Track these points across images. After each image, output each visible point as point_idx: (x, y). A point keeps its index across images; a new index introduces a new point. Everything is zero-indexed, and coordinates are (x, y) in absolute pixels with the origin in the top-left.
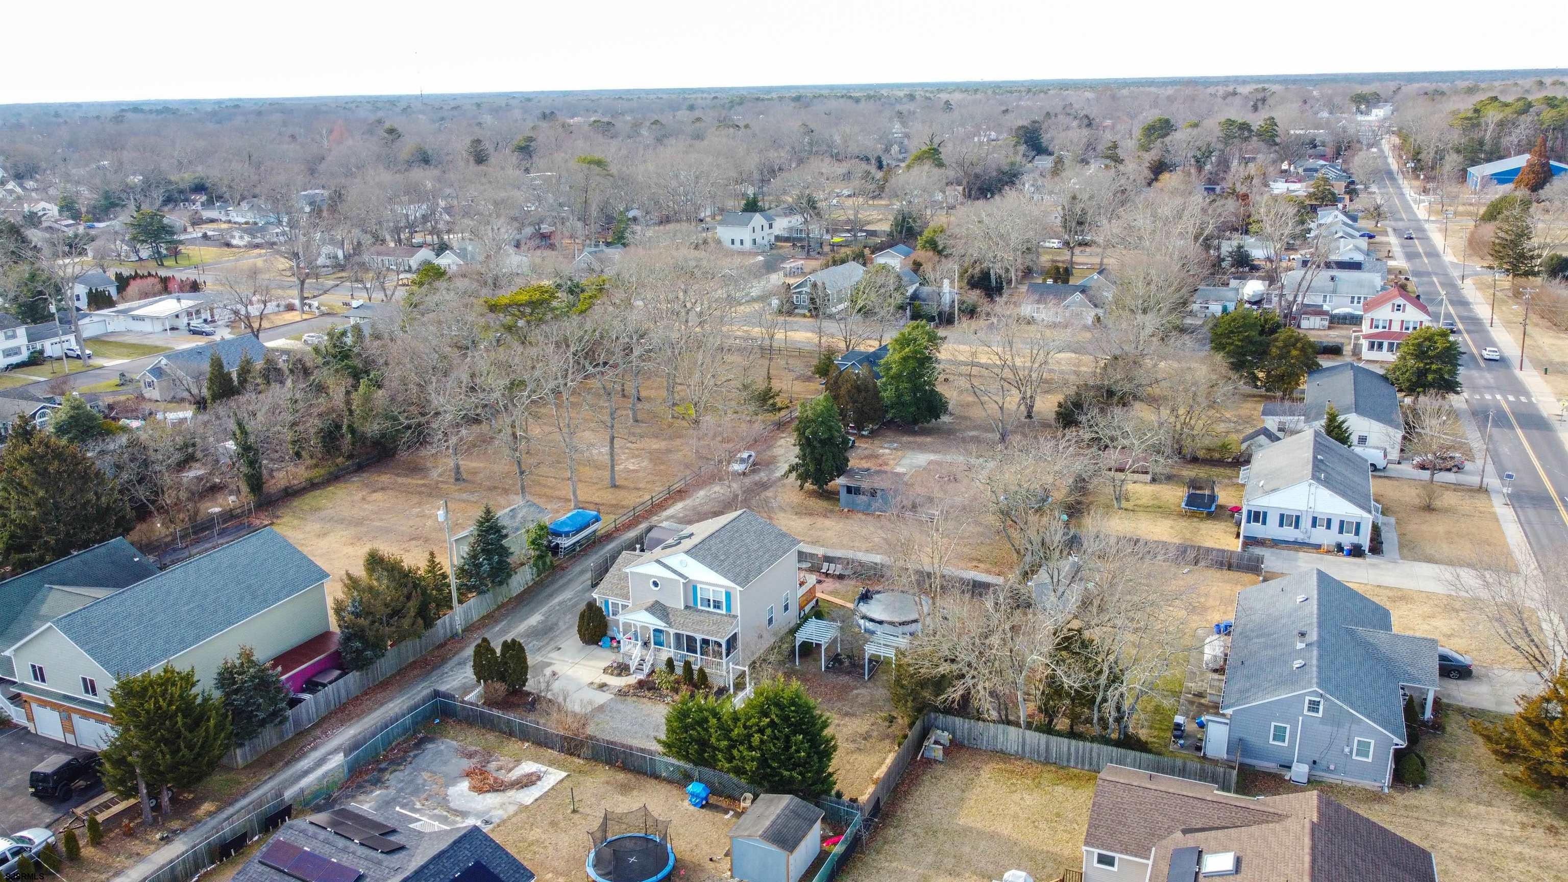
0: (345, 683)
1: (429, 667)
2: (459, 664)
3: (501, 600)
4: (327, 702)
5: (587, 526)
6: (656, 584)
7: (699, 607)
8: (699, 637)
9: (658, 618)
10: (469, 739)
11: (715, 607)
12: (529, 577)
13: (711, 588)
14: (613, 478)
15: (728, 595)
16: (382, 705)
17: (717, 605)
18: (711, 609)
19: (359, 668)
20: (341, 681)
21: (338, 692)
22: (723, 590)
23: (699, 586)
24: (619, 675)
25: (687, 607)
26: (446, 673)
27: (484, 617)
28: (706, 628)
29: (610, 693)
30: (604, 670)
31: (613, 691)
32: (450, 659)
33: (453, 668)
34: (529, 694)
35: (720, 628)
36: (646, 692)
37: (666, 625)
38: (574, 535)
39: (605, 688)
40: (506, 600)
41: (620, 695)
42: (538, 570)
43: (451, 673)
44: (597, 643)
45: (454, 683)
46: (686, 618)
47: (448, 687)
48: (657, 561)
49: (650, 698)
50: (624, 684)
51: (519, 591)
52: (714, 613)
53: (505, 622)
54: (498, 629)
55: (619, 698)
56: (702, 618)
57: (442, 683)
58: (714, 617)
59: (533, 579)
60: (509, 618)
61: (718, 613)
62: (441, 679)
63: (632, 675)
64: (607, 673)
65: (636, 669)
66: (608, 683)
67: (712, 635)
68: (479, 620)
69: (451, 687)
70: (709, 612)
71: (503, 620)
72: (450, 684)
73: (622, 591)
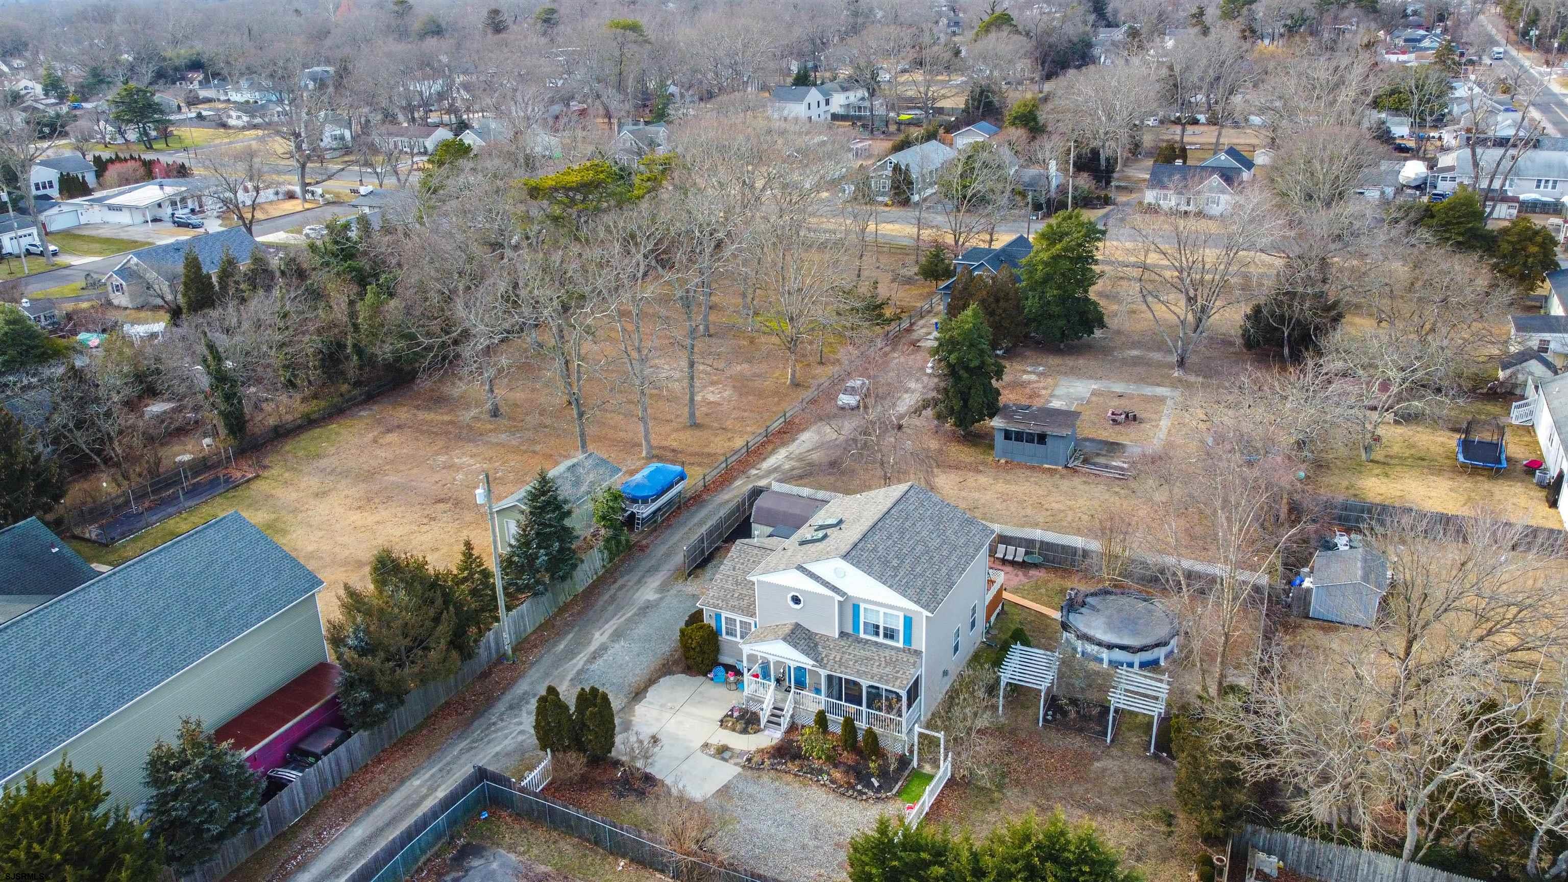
0: (348, 750)
1: (468, 713)
2: (511, 707)
3: (562, 599)
4: (323, 782)
5: (671, 486)
6: (796, 600)
7: (862, 635)
8: (865, 683)
9: (803, 652)
10: (535, 851)
11: (886, 636)
12: (598, 564)
13: (882, 610)
14: (692, 415)
15: (908, 622)
16: (403, 781)
17: (890, 634)
18: (881, 639)
19: (365, 726)
20: (342, 749)
21: (338, 764)
22: (901, 615)
23: (862, 606)
24: (744, 731)
25: (842, 634)
26: (494, 724)
27: (541, 625)
28: (875, 670)
29: (736, 764)
30: (722, 721)
31: (739, 760)
32: (498, 698)
33: (502, 714)
34: (616, 763)
35: (898, 672)
36: (789, 764)
37: (812, 662)
38: (653, 501)
39: (727, 755)
40: (569, 599)
41: (751, 768)
42: (611, 553)
43: (501, 724)
44: (705, 675)
45: (506, 742)
46: (843, 653)
47: (498, 749)
48: (801, 568)
49: (796, 775)
50: (753, 748)
51: (587, 585)
52: (887, 647)
53: (571, 636)
54: (562, 647)
55: (749, 773)
56: (868, 654)
57: (489, 743)
58: (887, 653)
59: (604, 566)
60: (577, 628)
61: (892, 648)
62: (487, 736)
63: (766, 732)
64: (726, 727)
65: (769, 722)
66: (731, 746)
67: (887, 682)
68: (534, 632)
69: (502, 749)
70: (876, 643)
71: (569, 633)
72: (500, 744)
73: (741, 601)
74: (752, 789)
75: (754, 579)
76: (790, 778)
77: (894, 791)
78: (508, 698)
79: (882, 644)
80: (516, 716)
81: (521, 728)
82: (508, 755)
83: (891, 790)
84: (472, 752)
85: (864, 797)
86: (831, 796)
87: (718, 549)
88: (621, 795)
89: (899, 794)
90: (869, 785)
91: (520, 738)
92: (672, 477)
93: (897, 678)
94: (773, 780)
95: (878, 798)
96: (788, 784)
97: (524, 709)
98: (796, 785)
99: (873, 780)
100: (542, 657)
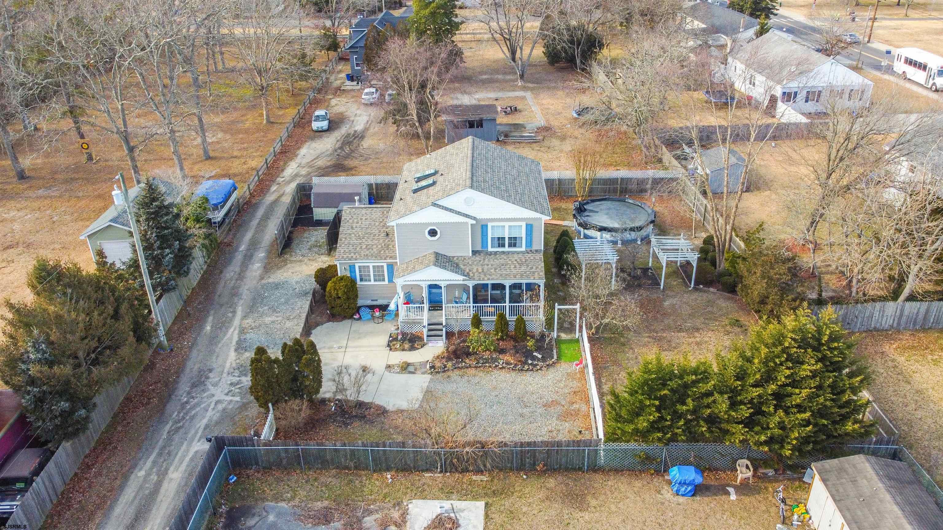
0: (56, 464)
1: (155, 401)
2: (194, 386)
3: (186, 293)
4: (41, 503)
5: (228, 195)
6: (433, 233)
7: (490, 249)
8: (507, 283)
9: (452, 271)
10: (303, 493)
11: (510, 246)
12: (202, 261)
13: (507, 224)
14: (206, 152)
15: (530, 228)
16: (126, 477)
17: (513, 242)
18: (507, 249)
19: (67, 436)
20: (51, 465)
21: (51, 481)
22: (524, 224)
23: (490, 225)
24: (412, 348)
25: (474, 252)
26: (187, 402)
27: (176, 317)
28: (514, 271)
29: (423, 373)
30: (389, 345)
31: (423, 370)
32: (176, 382)
33: (189, 393)
34: (323, 401)
35: (532, 268)
36: (467, 361)
37: (462, 278)
38: (222, 207)
39: (411, 369)
40: (190, 291)
41: (438, 372)
42: (208, 251)
43: (193, 402)
44: (351, 317)
45: (210, 413)
46: (482, 265)
47: (205, 421)
48: (434, 205)
49: (476, 367)
50: (430, 357)
51: (198, 279)
52: (513, 253)
53: (210, 318)
54: (208, 328)
55: (439, 376)
56: (502, 261)
57: (193, 418)
58: (516, 257)
59: (206, 262)
60: (212, 312)
61: (518, 253)
62: (186, 414)
63: (430, 345)
64: (396, 350)
65: (428, 336)
66: (409, 361)
67: (528, 277)
68: (174, 323)
69: (210, 420)
70: (503, 252)
71: (206, 317)
72: (204, 417)
73: (370, 250)
74: (449, 387)
75: (391, 224)
76: (472, 371)
77: (555, 357)
78: (185, 378)
79: (508, 253)
80: (204, 391)
81: (216, 398)
82: (218, 423)
83: (553, 358)
84: (182, 431)
85: (538, 367)
86: (513, 374)
87: (291, 232)
88: (346, 425)
89: (559, 358)
90: (534, 358)
91: (220, 407)
92: (229, 188)
93: (534, 273)
94: (462, 376)
95: (548, 365)
96: (475, 376)
97: (207, 383)
98: (481, 374)
99: (535, 354)
100: (196, 339)
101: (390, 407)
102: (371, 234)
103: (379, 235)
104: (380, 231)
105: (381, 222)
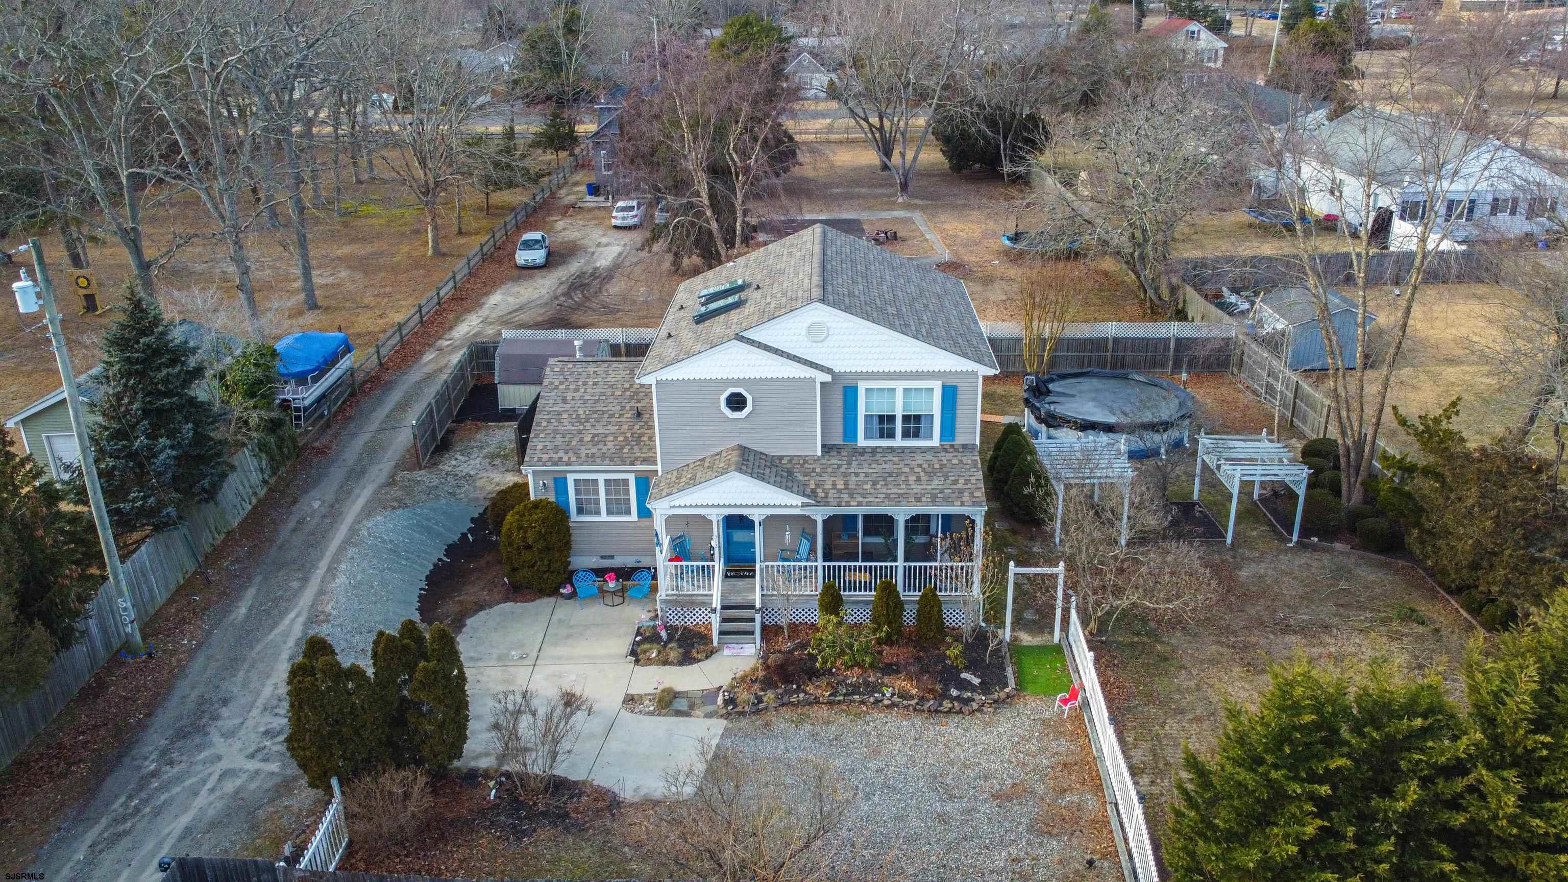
1: (82, 770)
2: (182, 734)
3: (207, 541)
5: (331, 361)
6: (736, 402)
7: (862, 442)
8: (901, 514)
12: (255, 478)
13: (900, 386)
15: (950, 395)
17: (916, 427)
18: (897, 442)
22: (937, 386)
23: (862, 386)
24: (686, 659)
25: (828, 448)
26: (154, 774)
27: (180, 589)
28: (917, 489)
29: (709, 715)
30: (633, 653)
31: (710, 708)
32: (142, 726)
33: (164, 753)
34: (473, 777)
35: (955, 482)
36: (810, 689)
37: (797, 500)
38: (316, 380)
39: (682, 704)
40: (220, 538)
41: (742, 714)
42: (272, 459)
43: (170, 772)
44: (554, 592)
45: (200, 801)
46: (845, 475)
47: (185, 820)
48: (740, 338)
49: (831, 703)
50: (725, 680)
51: (243, 514)
52: (913, 450)
53: (251, 592)
54: (243, 610)
55: (744, 722)
56: (888, 467)
57: (157, 812)
58: (920, 459)
59: (265, 482)
60: (259, 579)
61: (924, 450)
62: (144, 802)
63: (726, 652)
64: (649, 662)
65: (721, 633)
66: (679, 688)
67: (948, 501)
68: (170, 601)
69: (197, 819)
70: (891, 449)
71: (244, 587)
72: (185, 810)
73: (601, 446)
74: (768, 748)
75: (646, 380)
76: (824, 712)
77: (1012, 683)
78: (166, 717)
79: (903, 449)
80: (199, 748)
81: (224, 765)
82: (213, 825)
83: (1006, 685)
84: (125, 842)
85: (975, 706)
86: (918, 721)
87: (450, 432)
88: (519, 833)
89: (1020, 686)
90: (965, 685)
91: (229, 786)
92: (334, 345)
93: (961, 492)
94: (798, 723)
95: (995, 701)
96: (828, 723)
97: (213, 731)
98: (843, 719)
99: (964, 675)
100: (210, 633)
101: (627, 794)
102: (604, 412)
103: (621, 416)
104: (623, 408)
105: (626, 390)
